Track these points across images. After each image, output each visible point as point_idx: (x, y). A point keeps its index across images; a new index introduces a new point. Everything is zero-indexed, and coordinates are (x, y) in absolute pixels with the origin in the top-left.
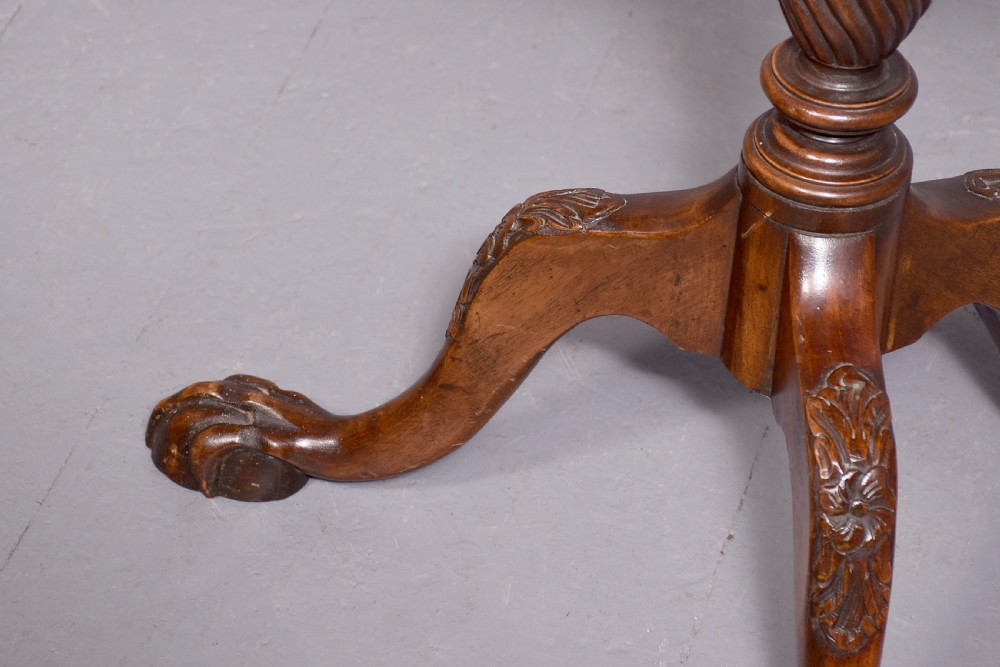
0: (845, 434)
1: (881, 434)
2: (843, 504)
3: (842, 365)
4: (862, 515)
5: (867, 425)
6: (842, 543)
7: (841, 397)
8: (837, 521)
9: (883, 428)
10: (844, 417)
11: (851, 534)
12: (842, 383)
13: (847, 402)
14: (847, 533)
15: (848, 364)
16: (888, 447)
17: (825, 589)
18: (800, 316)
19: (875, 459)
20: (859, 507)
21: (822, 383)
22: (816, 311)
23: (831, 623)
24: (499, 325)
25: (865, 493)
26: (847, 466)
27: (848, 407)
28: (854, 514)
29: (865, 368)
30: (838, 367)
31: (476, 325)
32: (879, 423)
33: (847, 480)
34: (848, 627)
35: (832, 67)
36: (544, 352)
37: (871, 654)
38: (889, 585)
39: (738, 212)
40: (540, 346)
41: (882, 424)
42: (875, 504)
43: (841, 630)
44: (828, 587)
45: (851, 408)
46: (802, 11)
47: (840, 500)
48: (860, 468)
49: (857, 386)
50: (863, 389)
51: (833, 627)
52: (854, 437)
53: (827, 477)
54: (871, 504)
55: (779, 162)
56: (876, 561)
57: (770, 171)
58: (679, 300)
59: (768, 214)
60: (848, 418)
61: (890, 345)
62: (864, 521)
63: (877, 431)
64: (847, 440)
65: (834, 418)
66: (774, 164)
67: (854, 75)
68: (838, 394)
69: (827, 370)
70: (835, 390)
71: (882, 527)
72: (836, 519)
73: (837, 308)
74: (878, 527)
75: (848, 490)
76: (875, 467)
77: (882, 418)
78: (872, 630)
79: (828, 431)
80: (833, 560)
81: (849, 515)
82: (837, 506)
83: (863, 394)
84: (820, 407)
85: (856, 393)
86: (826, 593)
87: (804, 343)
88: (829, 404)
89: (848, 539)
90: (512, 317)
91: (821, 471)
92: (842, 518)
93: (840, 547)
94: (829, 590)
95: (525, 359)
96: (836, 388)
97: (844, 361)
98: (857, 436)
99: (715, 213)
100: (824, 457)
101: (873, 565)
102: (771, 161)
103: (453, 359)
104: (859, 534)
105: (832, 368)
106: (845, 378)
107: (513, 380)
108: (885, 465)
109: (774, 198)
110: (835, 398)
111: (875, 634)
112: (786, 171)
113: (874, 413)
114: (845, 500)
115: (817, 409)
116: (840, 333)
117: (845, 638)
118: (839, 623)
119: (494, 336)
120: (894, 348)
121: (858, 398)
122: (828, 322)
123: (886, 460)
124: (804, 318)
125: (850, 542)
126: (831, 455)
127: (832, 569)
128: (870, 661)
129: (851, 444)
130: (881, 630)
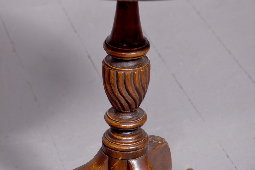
35: (129, 112)
39: (108, 162)
46: (121, 98)
55: (119, 143)
57: (118, 146)
59: (120, 158)
66: (118, 144)
67: (133, 112)
99: (102, 165)
102: (117, 144)
109: (122, 153)
112: (123, 144)
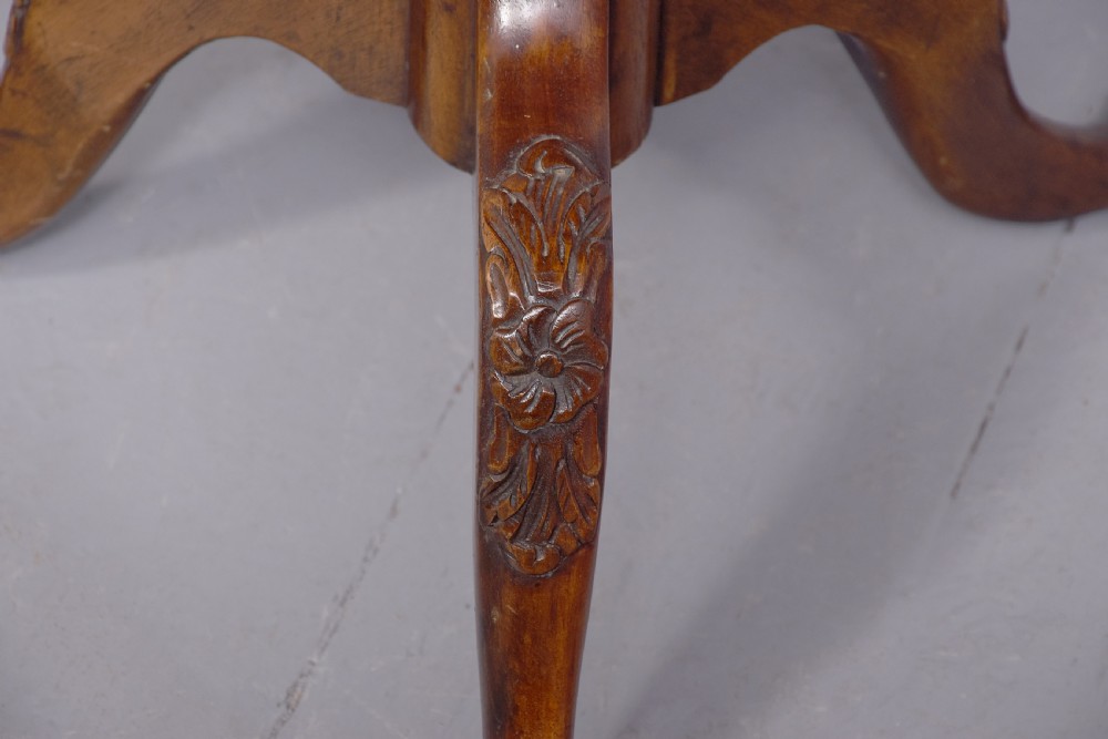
0: (532, 249)
1: (588, 251)
2: (524, 357)
3: (545, 138)
4: (554, 375)
5: (568, 235)
6: (522, 416)
7: (535, 189)
8: (515, 382)
9: (593, 240)
10: (533, 221)
11: (535, 404)
12: (540, 168)
13: (543, 200)
14: (530, 401)
15: (552, 137)
16: (599, 270)
17: (500, 484)
18: (489, 57)
19: (574, 290)
20: (548, 361)
21: (510, 168)
22: (512, 51)
23: (510, 534)
24: (75, 44)
25: (558, 341)
26: (532, 299)
27: (543, 207)
28: (541, 372)
29: (580, 143)
30: (537, 141)
31: (40, 42)
32: (588, 231)
33: (530, 321)
34: (536, 540)
36: (149, 89)
37: (573, 577)
38: (600, 477)
40: (140, 79)
41: (594, 233)
42: (574, 358)
43: (524, 545)
44: (504, 481)
45: (547, 210)
47: (519, 352)
48: (551, 303)
49: (562, 173)
50: (571, 178)
51: (512, 540)
52: (545, 254)
53: (500, 316)
54: (568, 357)
56: (576, 443)
58: (338, 18)
60: (540, 225)
61: (669, 92)
62: (557, 383)
63: (583, 246)
64: (535, 259)
65: (518, 223)
68: (531, 185)
69: (520, 146)
70: (528, 180)
71: (584, 393)
72: (515, 380)
73: (545, 47)
74: (578, 392)
75: (532, 336)
76: (576, 301)
77: (594, 225)
78: (572, 544)
79: (509, 243)
80: (508, 441)
81: (535, 374)
82: (514, 359)
83: (570, 186)
84: (501, 206)
85: (559, 183)
86: (501, 490)
87: (490, 101)
88: (514, 200)
89: (530, 410)
90: (93, 33)
91: (494, 307)
92: (525, 378)
93: (518, 423)
94: (507, 485)
95: (120, 98)
96: (529, 175)
97: (548, 133)
98: (550, 252)
100: (497, 285)
101: (571, 448)
103: (14, 92)
104: (549, 403)
105: (528, 143)
106: (544, 160)
107: (107, 129)
108: (592, 298)
110: (525, 191)
111: (577, 550)
113: (583, 215)
114: (527, 352)
115: (496, 209)
116: (547, 87)
117: (531, 557)
118: (522, 533)
119: (70, 60)
120: (677, 97)
121: (561, 191)
122: (531, 69)
123: (593, 290)
124: (495, 60)
125: (534, 415)
126: (508, 282)
127: (507, 456)
128: (572, 590)
129: (539, 265)
130: (588, 543)
